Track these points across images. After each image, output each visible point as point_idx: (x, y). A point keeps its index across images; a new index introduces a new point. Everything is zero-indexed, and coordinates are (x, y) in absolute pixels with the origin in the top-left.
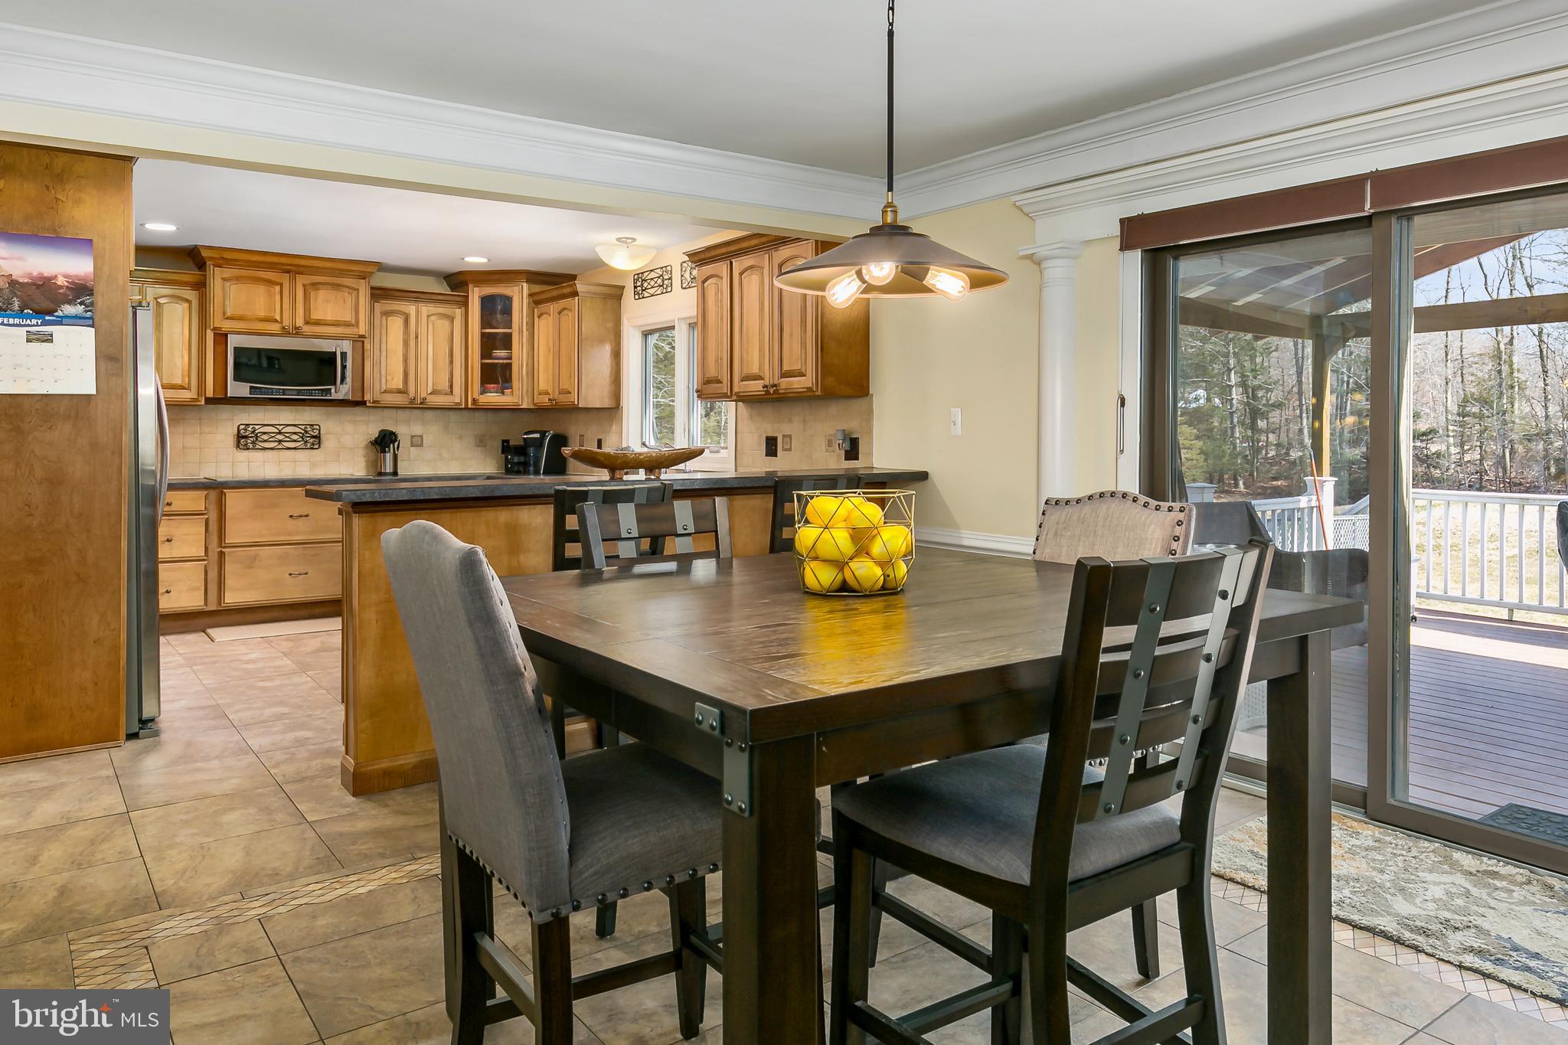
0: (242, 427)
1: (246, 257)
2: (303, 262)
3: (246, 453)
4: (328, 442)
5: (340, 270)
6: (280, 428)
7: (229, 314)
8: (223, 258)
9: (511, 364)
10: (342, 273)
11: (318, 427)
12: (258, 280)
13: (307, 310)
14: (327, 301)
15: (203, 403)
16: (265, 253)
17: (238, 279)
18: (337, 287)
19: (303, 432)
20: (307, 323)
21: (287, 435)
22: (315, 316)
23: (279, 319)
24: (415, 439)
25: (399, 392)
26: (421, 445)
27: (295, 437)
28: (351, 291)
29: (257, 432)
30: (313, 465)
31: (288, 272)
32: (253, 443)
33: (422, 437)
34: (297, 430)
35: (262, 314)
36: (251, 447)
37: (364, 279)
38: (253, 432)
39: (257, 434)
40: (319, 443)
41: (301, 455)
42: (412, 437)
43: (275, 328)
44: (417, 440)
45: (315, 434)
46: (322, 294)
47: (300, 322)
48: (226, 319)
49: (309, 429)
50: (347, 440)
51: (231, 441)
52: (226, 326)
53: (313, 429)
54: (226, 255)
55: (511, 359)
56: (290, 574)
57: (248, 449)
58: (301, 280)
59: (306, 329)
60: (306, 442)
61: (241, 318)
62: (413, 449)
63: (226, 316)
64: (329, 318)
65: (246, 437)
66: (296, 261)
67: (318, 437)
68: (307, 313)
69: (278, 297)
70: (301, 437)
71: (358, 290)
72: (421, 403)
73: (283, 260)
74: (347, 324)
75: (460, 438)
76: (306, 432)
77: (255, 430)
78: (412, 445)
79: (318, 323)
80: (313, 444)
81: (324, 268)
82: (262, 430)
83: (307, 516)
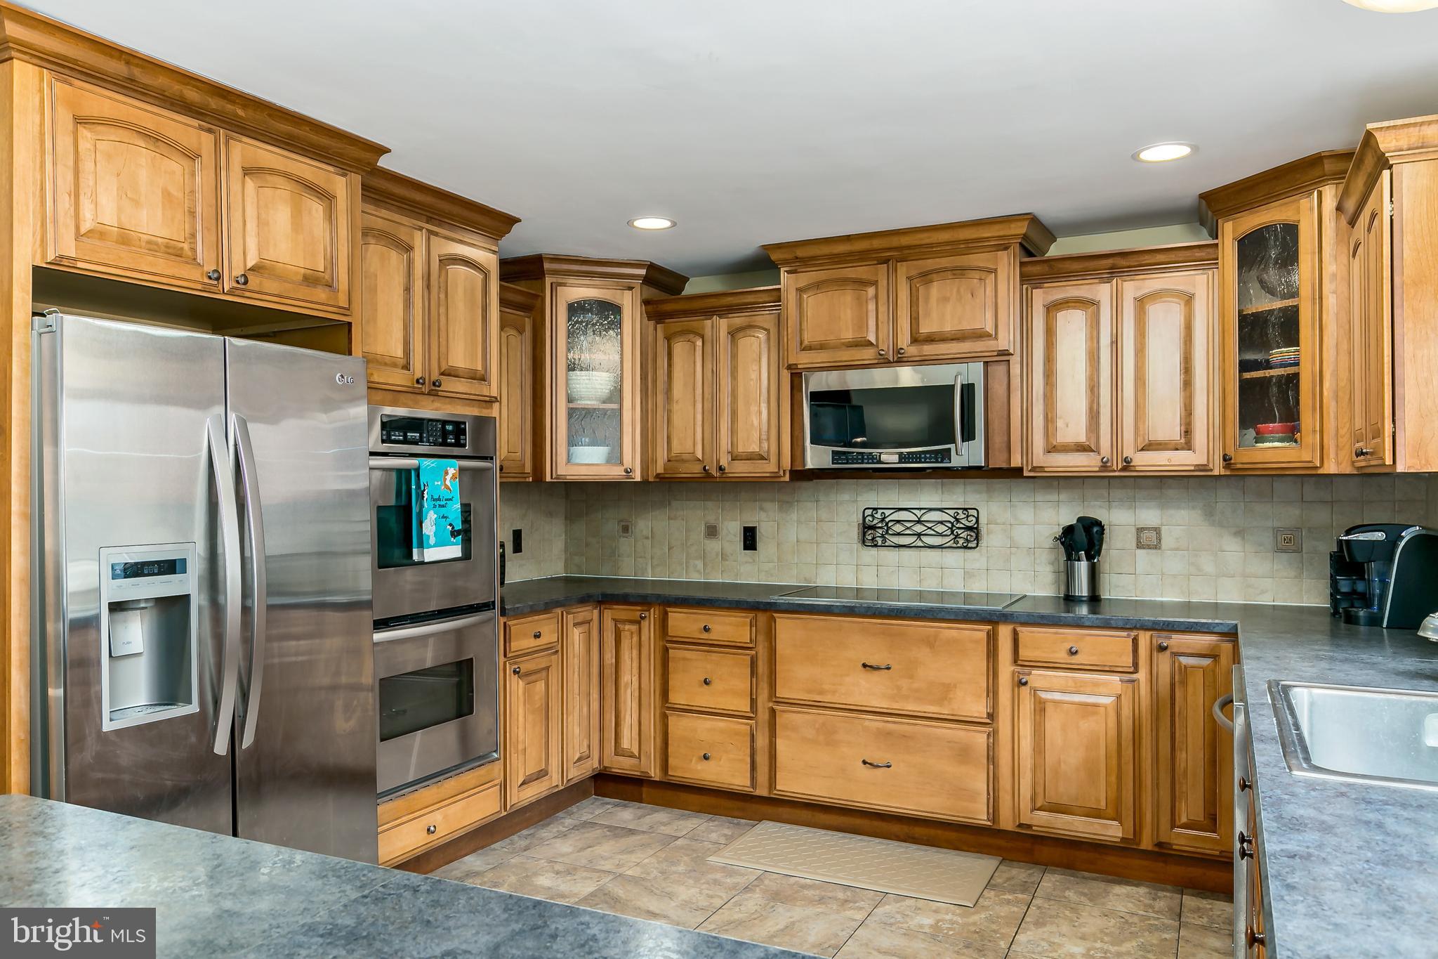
0: (868, 512)
1: (826, 250)
2: (905, 241)
3: (874, 551)
4: (992, 538)
5: (967, 241)
6: (919, 513)
7: (806, 343)
8: (797, 258)
9: (1296, 375)
10: (971, 246)
11: (974, 513)
12: (843, 282)
13: (915, 320)
14: (945, 299)
15: (787, 478)
16: (848, 238)
17: (817, 286)
18: (959, 272)
19: (952, 520)
20: (915, 340)
21: (929, 525)
22: (925, 329)
23: (874, 341)
24: (1145, 535)
25: (1082, 448)
26: (1157, 547)
27: (940, 528)
28: (983, 275)
29: (887, 520)
30: (968, 575)
31: (886, 261)
32: (882, 536)
33: (1157, 530)
34: (946, 518)
35: (848, 335)
36: (880, 543)
37: (1006, 248)
38: (883, 520)
39: (887, 524)
40: (977, 538)
41: (953, 558)
42: (1140, 530)
43: (868, 354)
44: (1149, 537)
45: (970, 524)
46: (936, 290)
47: (904, 340)
48: (803, 350)
49: (961, 516)
50: (1024, 536)
51: (855, 533)
52: (804, 359)
53: (968, 516)
54: (800, 253)
55: (1297, 364)
56: (865, 762)
57: (876, 546)
58: (903, 269)
59: (912, 351)
60: (957, 536)
61: (822, 347)
62: (1140, 552)
63: (803, 346)
64: (948, 327)
65: (873, 528)
66: (895, 241)
67: (975, 530)
68: (914, 326)
69: (872, 306)
70: (949, 528)
71: (995, 271)
72: (1124, 469)
73: (877, 243)
74: (980, 335)
75: (1240, 533)
76: (958, 520)
77: (885, 518)
78: (1140, 546)
79: (931, 339)
80: (968, 541)
81: (939, 244)
82: (896, 516)
83: (888, 668)
